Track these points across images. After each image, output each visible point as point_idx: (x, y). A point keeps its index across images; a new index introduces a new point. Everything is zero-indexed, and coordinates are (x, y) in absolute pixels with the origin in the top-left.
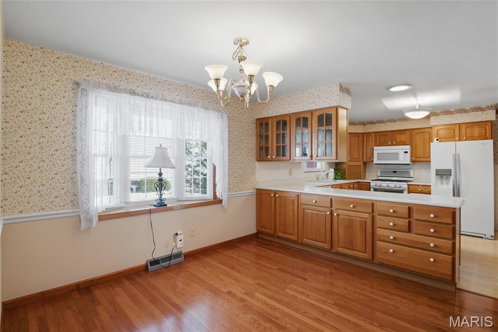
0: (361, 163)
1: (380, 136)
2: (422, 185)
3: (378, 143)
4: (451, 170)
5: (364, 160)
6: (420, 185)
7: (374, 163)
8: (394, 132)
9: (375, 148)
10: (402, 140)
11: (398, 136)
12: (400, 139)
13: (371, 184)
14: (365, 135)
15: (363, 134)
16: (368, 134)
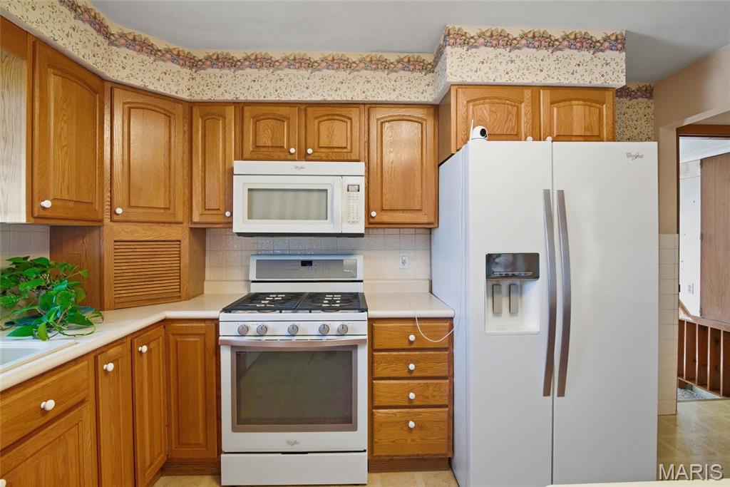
0: (179, 232)
1: (257, 120)
2: (421, 319)
3: (249, 146)
4: (537, 255)
5: (196, 218)
6: (413, 319)
7: (236, 229)
8: (310, 110)
9: (239, 166)
10: (339, 141)
11: (325, 126)
12: (330, 136)
13: (223, 329)
14: (196, 110)
15: (191, 106)
16: (211, 110)
